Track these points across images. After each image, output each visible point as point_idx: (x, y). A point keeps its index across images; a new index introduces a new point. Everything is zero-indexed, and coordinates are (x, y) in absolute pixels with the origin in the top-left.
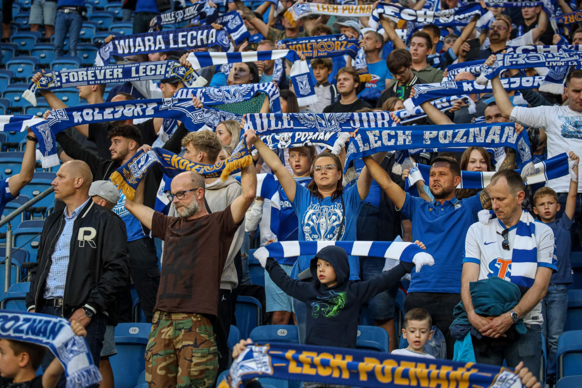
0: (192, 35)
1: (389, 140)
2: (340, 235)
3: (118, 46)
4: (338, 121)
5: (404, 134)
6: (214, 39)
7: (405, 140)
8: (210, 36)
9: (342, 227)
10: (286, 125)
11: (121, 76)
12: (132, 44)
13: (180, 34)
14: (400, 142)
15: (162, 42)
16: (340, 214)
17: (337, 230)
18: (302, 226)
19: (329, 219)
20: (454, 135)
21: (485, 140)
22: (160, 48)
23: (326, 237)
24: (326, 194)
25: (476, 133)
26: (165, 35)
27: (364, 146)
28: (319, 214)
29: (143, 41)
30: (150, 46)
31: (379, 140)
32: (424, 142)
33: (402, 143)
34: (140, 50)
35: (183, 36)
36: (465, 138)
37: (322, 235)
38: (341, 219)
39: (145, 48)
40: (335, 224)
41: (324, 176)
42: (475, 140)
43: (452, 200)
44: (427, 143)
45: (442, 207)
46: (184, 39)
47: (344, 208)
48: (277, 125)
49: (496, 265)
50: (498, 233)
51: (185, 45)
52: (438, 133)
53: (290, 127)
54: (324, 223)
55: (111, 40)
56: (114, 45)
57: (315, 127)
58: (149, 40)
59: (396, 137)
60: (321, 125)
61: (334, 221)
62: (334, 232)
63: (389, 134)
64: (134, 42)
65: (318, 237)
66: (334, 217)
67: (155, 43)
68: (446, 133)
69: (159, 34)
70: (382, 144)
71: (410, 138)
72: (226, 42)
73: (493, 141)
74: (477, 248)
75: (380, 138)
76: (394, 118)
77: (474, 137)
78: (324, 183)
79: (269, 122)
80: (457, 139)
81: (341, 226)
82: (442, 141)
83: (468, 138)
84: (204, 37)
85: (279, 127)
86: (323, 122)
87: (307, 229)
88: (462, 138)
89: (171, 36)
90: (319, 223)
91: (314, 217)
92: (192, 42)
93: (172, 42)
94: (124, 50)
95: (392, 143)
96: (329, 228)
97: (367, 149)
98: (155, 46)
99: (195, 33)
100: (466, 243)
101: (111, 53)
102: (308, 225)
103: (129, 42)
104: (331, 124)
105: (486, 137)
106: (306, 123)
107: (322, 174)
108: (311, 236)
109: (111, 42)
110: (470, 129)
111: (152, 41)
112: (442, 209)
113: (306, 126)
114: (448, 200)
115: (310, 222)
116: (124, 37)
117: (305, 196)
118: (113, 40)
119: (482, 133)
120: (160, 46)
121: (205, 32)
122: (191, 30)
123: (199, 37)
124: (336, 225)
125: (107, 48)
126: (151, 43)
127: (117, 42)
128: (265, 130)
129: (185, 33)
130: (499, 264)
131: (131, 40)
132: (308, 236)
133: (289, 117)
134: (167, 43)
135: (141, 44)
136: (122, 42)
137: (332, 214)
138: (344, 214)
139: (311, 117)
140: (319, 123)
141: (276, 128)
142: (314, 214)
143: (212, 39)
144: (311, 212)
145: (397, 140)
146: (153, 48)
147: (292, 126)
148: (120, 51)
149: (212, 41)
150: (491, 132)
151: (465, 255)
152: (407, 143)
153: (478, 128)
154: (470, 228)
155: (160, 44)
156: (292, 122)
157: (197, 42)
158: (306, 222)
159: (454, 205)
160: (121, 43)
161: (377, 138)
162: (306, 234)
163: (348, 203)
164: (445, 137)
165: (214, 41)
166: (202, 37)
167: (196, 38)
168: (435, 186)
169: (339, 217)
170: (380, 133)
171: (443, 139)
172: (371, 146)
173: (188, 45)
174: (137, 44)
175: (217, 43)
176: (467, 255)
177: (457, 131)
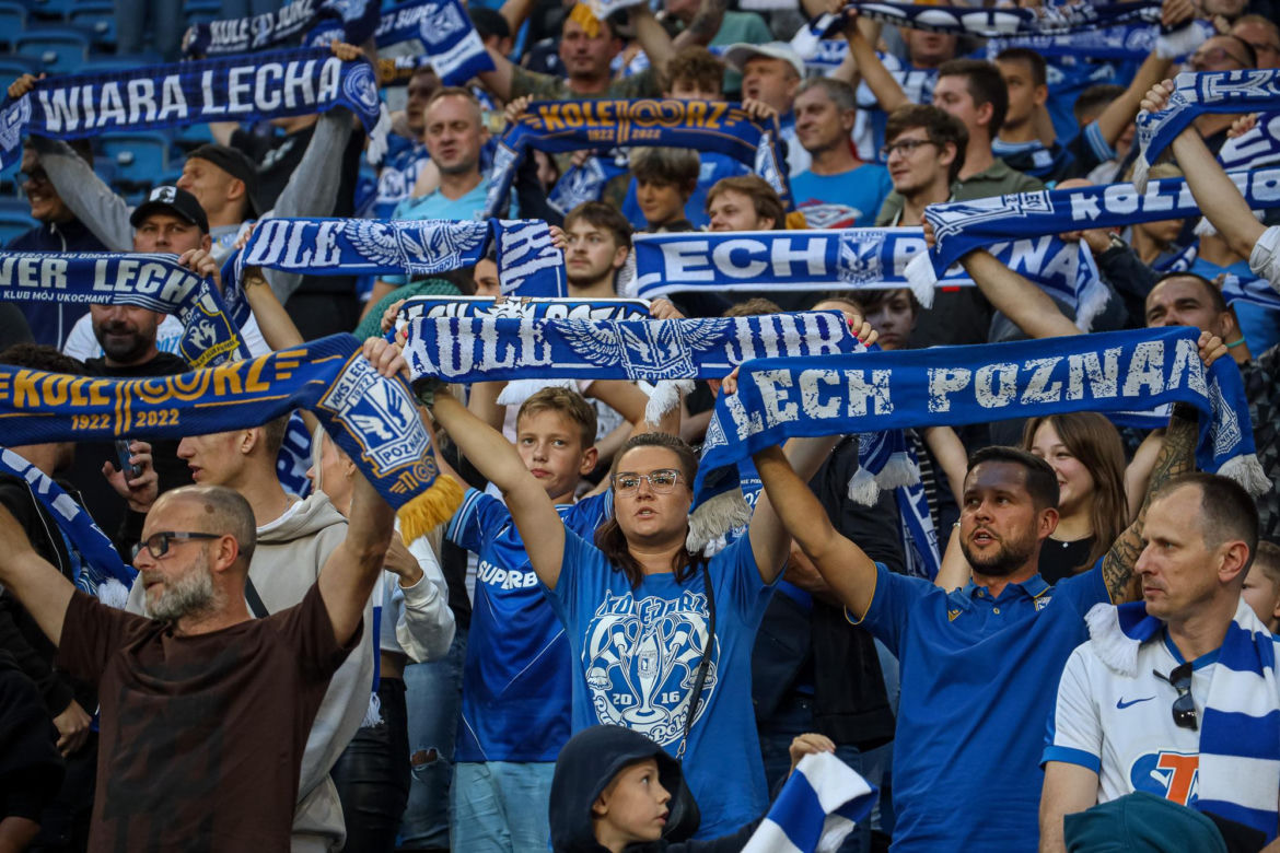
0: (270, 74)
1: (823, 402)
2: (700, 693)
3: (47, 108)
4: (688, 345)
5: (868, 380)
6: (334, 89)
7: (870, 401)
8: (324, 79)
9: (705, 667)
10: (529, 358)
11: (61, 283)
12: (88, 101)
13: (235, 73)
14: (857, 408)
15: (180, 97)
16: (700, 627)
17: (691, 676)
18: (583, 667)
19: (667, 644)
20: (1023, 381)
21: (1120, 391)
22: (173, 115)
23: (658, 700)
24: (655, 563)
25: (1089, 369)
26: (189, 77)
27: (750, 419)
28: (633, 629)
29: (124, 93)
30: (143, 109)
31: (791, 400)
32: (931, 406)
33: (862, 409)
34: (111, 122)
35: (243, 79)
36: (1057, 385)
37: (646, 697)
38: (704, 641)
39: (128, 113)
40: (685, 658)
41: (644, 504)
42: (1088, 391)
43: (1029, 583)
44: (941, 409)
45: (997, 604)
46: (246, 88)
47: (711, 607)
48: (501, 357)
49: (1155, 774)
50: (1156, 674)
51: (248, 107)
52: (973, 377)
53: (540, 363)
54: (653, 657)
55: (28, 90)
56: (36, 103)
57: (618, 364)
58: (141, 90)
59: (842, 389)
60: (635, 357)
61: (682, 650)
62: (683, 685)
63: (821, 382)
64: (97, 95)
65: (634, 702)
66: (681, 638)
67: (158, 99)
68: (996, 374)
69: (172, 73)
70: (801, 412)
71: (886, 393)
72: (371, 98)
73: (1145, 388)
74: (1092, 720)
75: (795, 394)
76: (859, 331)
77: (1086, 381)
78: (646, 527)
79: (479, 345)
80: (1032, 393)
81: (702, 664)
82: (986, 400)
83: (1066, 385)
84: (306, 81)
85: (509, 362)
86: (643, 349)
87: (597, 676)
88: (1048, 388)
89: (207, 78)
90: (635, 658)
91: (619, 638)
92: (268, 98)
93: (208, 96)
94: (64, 121)
95: (830, 411)
96: (667, 671)
97: (759, 428)
98: (159, 108)
99: (277, 69)
100: (1059, 700)
101: (24, 126)
102: (602, 663)
103: (81, 96)
104: (668, 353)
105: (1122, 380)
106: (591, 352)
107: (640, 498)
108: (611, 698)
109: (26, 97)
110: (1072, 358)
111: (150, 92)
112: (996, 611)
113: (591, 362)
114: (1016, 581)
115: (609, 656)
116: (66, 82)
117: (588, 571)
118: (33, 89)
119: (1108, 368)
120: (173, 107)
121: (310, 65)
122: (269, 60)
123: (290, 82)
124: (690, 662)
125: (15, 115)
126: (147, 99)
127: (43, 95)
128: (464, 370)
129: (250, 69)
130: (1165, 773)
131: (88, 90)
132: (601, 698)
133: (539, 332)
134: (194, 99)
135: (117, 101)
136: (59, 95)
137: (674, 627)
138: (712, 626)
139: (606, 331)
140: (629, 350)
141: (499, 365)
142: (617, 628)
143: (328, 88)
144: (607, 621)
145: (845, 402)
146: (150, 116)
147: (547, 360)
148: (53, 124)
149: (329, 95)
150: (1136, 362)
151: (1052, 738)
152: (878, 411)
153: (1094, 355)
154: (1073, 655)
155: (174, 101)
156: (547, 348)
157: (283, 96)
158: (594, 653)
159: (1032, 599)
160: (55, 100)
161: (784, 395)
162: (597, 693)
163: (726, 591)
164: (995, 389)
165: (333, 96)
166: (298, 81)
167: (280, 85)
168: (978, 536)
169: (697, 638)
170: (795, 377)
171: (990, 395)
172: (769, 419)
173: (256, 107)
174: (104, 102)
175: (342, 102)
176: (1060, 740)
177: (1029, 366)
